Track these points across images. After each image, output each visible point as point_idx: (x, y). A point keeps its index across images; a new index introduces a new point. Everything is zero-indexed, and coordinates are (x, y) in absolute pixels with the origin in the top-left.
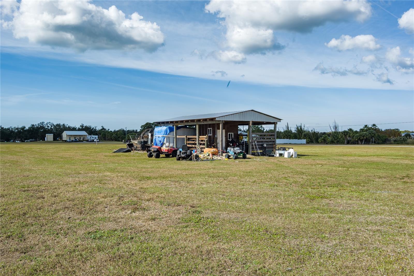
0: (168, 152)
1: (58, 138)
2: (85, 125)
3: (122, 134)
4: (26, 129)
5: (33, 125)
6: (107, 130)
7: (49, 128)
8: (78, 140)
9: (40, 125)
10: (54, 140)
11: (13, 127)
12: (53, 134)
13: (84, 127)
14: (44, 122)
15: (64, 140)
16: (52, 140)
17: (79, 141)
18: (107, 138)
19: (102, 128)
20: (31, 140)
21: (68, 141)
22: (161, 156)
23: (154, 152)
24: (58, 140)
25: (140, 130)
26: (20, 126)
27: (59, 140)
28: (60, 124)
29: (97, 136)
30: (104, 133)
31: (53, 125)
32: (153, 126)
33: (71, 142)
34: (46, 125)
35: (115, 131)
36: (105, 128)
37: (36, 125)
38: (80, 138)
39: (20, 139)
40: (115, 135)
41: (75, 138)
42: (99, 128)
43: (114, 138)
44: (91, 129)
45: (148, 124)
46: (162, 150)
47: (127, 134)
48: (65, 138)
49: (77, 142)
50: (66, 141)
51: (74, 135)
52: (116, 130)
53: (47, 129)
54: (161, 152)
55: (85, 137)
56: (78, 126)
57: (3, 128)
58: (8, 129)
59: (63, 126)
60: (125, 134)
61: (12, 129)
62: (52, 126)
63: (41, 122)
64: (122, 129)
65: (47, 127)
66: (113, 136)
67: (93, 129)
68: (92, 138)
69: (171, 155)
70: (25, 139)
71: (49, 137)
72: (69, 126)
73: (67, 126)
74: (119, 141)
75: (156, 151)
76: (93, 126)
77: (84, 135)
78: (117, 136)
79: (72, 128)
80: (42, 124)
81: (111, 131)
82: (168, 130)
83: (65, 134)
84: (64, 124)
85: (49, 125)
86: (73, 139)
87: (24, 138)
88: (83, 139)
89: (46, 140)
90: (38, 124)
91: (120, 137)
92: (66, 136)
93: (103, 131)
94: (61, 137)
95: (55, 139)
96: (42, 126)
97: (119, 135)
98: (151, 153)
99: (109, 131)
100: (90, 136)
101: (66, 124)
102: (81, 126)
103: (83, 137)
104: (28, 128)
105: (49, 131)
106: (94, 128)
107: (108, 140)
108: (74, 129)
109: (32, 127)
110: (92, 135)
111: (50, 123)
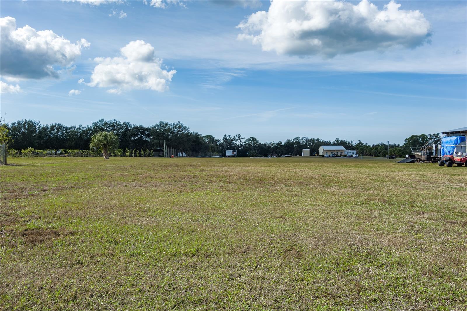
0: (461, 162)
1: (315, 153)
2: (340, 140)
3: (383, 149)
4: (282, 144)
5: (289, 140)
6: (365, 144)
7: (304, 143)
8: (335, 155)
9: (296, 140)
10: (310, 156)
11: (269, 143)
12: (309, 149)
13: (339, 141)
14: (299, 137)
15: (320, 155)
16: (309, 155)
17: (337, 156)
18: (365, 153)
19: (359, 142)
20: (287, 155)
21: (325, 156)
22: (454, 165)
23: (446, 161)
24: (314, 155)
25: (404, 144)
26: (276, 142)
27: (316, 155)
28: (314, 139)
29: (355, 151)
30: (362, 148)
31: (308, 139)
32: (420, 139)
33: (329, 157)
34: (301, 140)
35: (373, 146)
36: (362, 142)
37: (291, 140)
38: (337, 153)
39: (277, 154)
40: (375, 150)
41: (332, 153)
42: (355, 143)
43: (374, 154)
44: (347, 143)
45: (414, 137)
46: (455, 159)
47: (389, 148)
48: (322, 153)
49: (335, 157)
50: (323, 156)
51: (331, 150)
52: (375, 145)
53: (302, 144)
54: (453, 161)
55: (342, 152)
56: (332, 141)
57: (261, 143)
58: (265, 145)
59: (317, 141)
60: (386, 149)
61: (268, 144)
62: (307, 141)
63: (297, 137)
64: (382, 143)
65: (302, 142)
66: (372, 151)
67: (349, 143)
68: (350, 153)
69: (463, 165)
70: (281, 155)
71: (306, 152)
72: (323, 141)
73: (322, 141)
74: (379, 156)
75: (448, 160)
76: (349, 140)
77: (342, 150)
78: (377, 151)
79: (327, 143)
80: (297, 139)
81: (369, 146)
82: (459, 140)
83: (321, 149)
84: (318, 139)
85: (304, 140)
86: (330, 154)
87: (280, 153)
88: (341, 154)
89: (302, 155)
90: (294, 139)
91: (381, 152)
92: (322, 151)
93: (361, 146)
94: (317, 152)
95: (311, 154)
96: (297, 141)
97: (380, 150)
98: (442, 162)
99: (368, 145)
100: (348, 151)
101: (320, 139)
102: (335, 140)
103: (341, 152)
104: (284, 144)
105: (305, 146)
106: (351, 143)
107: (367, 156)
108: (328, 144)
109: (287, 143)
110: (349, 150)
111: (305, 138)
